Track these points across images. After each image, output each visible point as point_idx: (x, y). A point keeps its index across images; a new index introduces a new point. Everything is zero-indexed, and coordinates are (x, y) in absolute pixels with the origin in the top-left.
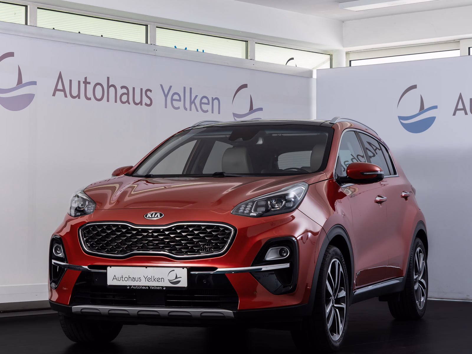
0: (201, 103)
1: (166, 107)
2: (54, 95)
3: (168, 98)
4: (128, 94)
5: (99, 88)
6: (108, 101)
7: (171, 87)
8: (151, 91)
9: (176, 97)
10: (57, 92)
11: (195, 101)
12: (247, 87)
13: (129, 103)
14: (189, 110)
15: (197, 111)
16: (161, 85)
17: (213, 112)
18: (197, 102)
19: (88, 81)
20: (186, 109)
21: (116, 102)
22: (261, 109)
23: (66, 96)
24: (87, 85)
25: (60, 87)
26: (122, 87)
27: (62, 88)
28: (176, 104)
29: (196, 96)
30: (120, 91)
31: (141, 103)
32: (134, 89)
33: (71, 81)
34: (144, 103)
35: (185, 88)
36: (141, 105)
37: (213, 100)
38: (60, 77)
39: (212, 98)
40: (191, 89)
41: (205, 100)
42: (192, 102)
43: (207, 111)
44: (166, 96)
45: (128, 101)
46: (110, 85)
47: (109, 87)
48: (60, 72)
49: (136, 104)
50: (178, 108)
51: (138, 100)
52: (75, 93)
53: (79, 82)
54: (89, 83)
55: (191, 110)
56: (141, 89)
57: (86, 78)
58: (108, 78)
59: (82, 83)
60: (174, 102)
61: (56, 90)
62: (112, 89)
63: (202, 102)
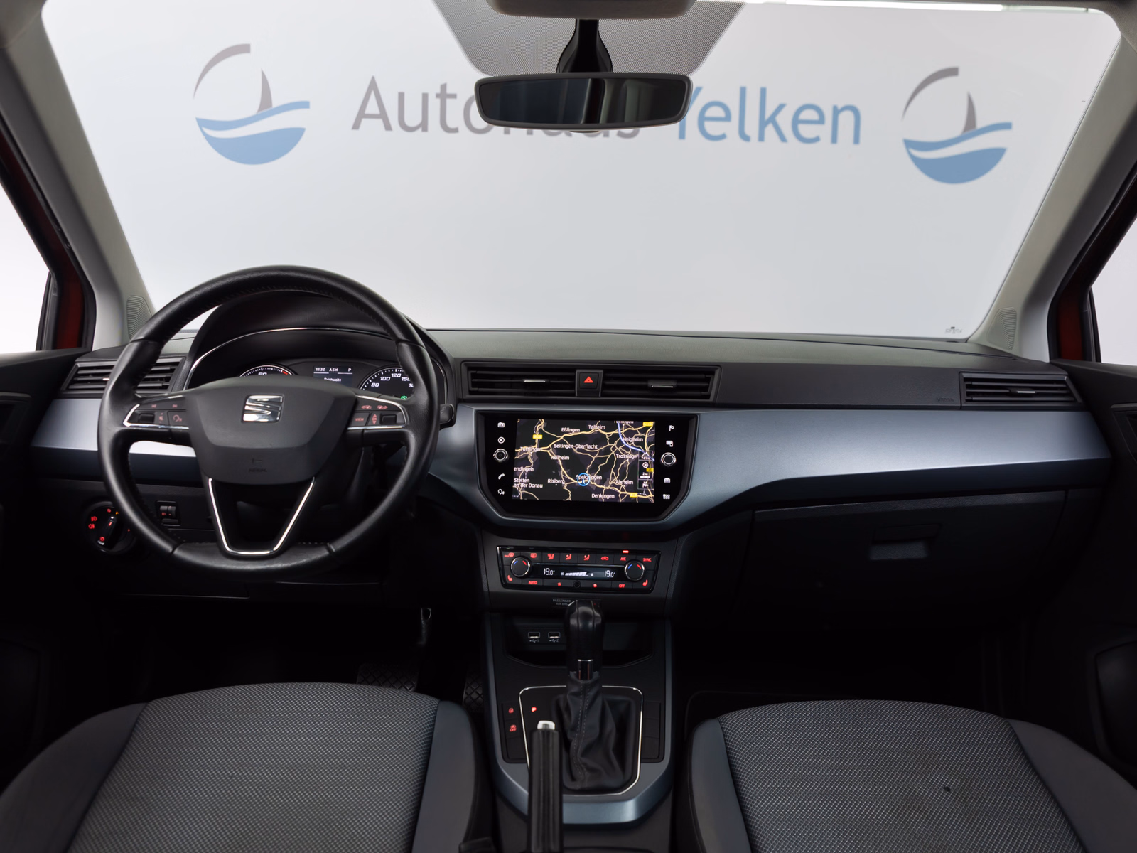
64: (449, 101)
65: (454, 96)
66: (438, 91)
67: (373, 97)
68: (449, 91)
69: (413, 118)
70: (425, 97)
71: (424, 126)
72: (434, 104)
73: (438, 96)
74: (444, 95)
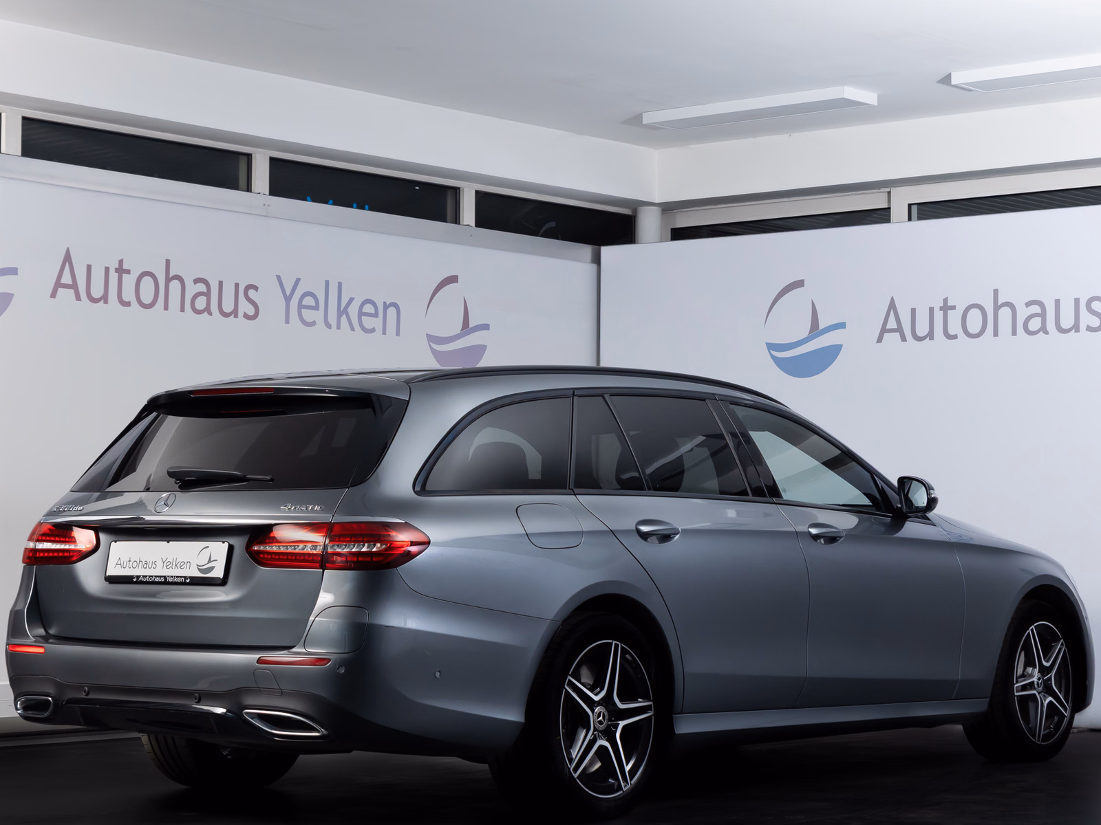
0: (361, 314)
1: (287, 321)
2: (53, 295)
3: (291, 303)
4: (208, 294)
5: (147, 282)
6: (166, 308)
7: (298, 280)
8: (256, 288)
9: (309, 301)
10: (60, 290)
11: (349, 310)
12: (457, 282)
13: (210, 314)
14: (336, 327)
15: (353, 329)
16: (279, 278)
17: (384, 333)
18: (353, 311)
19: (125, 267)
20: (329, 326)
21: (182, 310)
22: (486, 327)
23: (78, 298)
24: (124, 275)
25: (66, 279)
26: (197, 281)
27: (70, 282)
28: (308, 315)
29: (352, 300)
30: (192, 289)
31: (235, 313)
32: (221, 283)
33: (89, 267)
34: (241, 314)
35: (327, 282)
36: (236, 316)
37: (386, 307)
38: (68, 258)
39: (385, 303)
40: (340, 284)
41: (369, 308)
42: (343, 312)
43: (373, 330)
44: (288, 299)
45: (208, 310)
46: (171, 276)
47: (168, 279)
48: (68, 248)
49: (226, 315)
50: (313, 324)
51: (228, 307)
52: (97, 292)
53: (107, 269)
54: (128, 272)
55: (338, 327)
56: (237, 285)
57: (121, 262)
58: (168, 262)
59: (112, 272)
60: (303, 310)
61: (58, 285)
62: (175, 285)
63: (363, 311)
64: (950, 312)
65: (953, 308)
66: (942, 304)
67: (892, 314)
68: (950, 303)
69: (922, 330)
70: (931, 310)
71: (930, 335)
72: (938, 315)
73: (941, 309)
74: (946, 308)
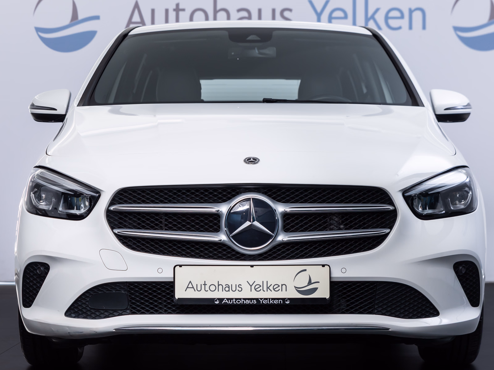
65: (183, 10)
66: (174, 7)
67: (136, 12)
68: (181, 7)
70: (167, 11)
72: (173, 15)
73: (174, 10)
74: (178, 9)
